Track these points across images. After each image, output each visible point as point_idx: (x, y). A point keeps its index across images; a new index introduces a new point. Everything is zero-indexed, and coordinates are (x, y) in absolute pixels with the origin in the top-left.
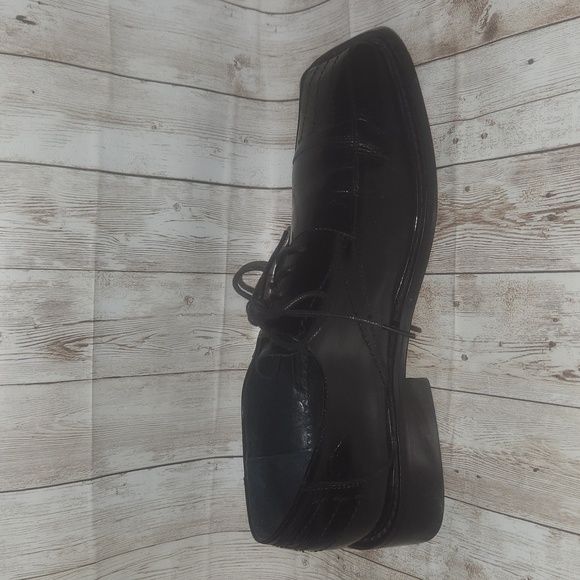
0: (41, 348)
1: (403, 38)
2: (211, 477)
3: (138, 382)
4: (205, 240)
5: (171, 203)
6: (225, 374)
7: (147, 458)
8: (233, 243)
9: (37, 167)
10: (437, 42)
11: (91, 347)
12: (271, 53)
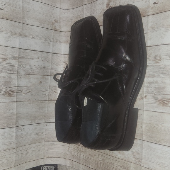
0: (4, 93)
1: (97, 19)
2: (45, 128)
3: (27, 103)
4: (45, 67)
5: (37, 57)
6: (49, 101)
7: (29, 122)
8: (52, 68)
9: (3, 47)
11: (16, 93)
12: (63, 19)
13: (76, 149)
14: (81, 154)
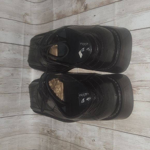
2: (19, 120)
4: (16, 59)
5: (8, 49)
6: (23, 94)
8: (25, 60)
10: (73, 10)
12: (34, 13)
13: (49, 140)
14: (54, 146)
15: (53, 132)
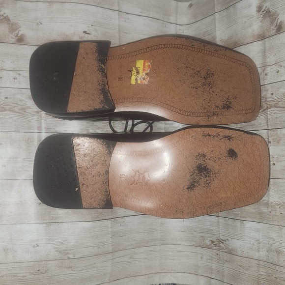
15: (223, 242)
